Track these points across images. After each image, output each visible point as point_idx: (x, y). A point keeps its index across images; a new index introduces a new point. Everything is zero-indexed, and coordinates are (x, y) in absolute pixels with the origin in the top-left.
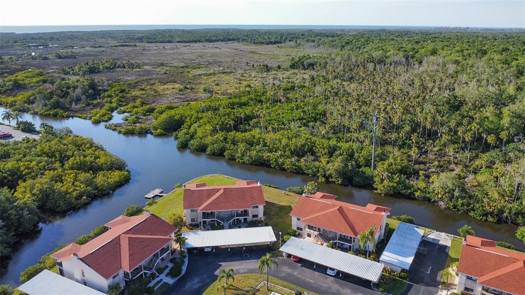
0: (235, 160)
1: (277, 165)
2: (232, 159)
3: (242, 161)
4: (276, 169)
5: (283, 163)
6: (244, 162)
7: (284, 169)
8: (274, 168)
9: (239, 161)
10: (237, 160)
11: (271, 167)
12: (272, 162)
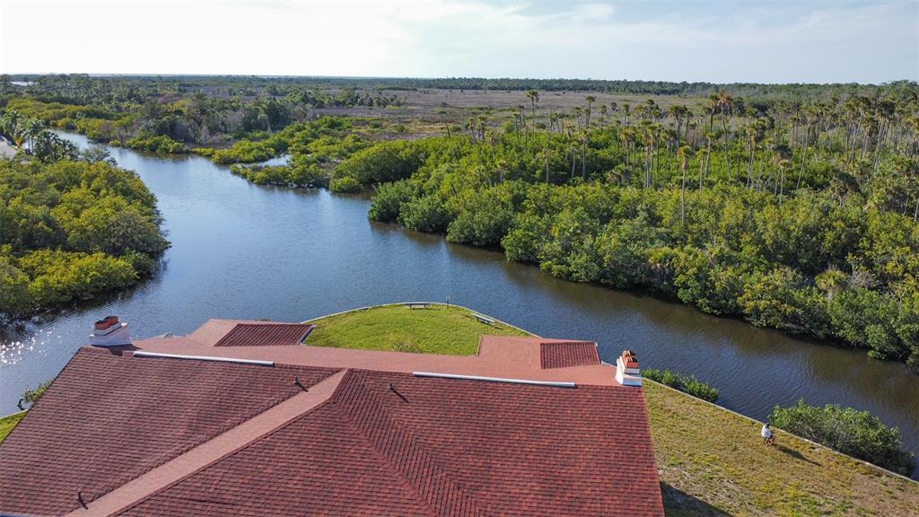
0: (536, 264)
1: (702, 295)
2: (528, 260)
3: (563, 268)
4: (699, 309)
5: (735, 289)
6: (570, 274)
7: (737, 315)
8: (693, 304)
9: (549, 269)
10: (544, 265)
11: (680, 302)
12: (681, 278)
